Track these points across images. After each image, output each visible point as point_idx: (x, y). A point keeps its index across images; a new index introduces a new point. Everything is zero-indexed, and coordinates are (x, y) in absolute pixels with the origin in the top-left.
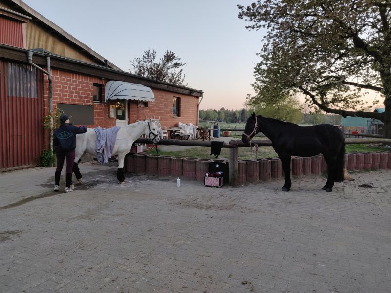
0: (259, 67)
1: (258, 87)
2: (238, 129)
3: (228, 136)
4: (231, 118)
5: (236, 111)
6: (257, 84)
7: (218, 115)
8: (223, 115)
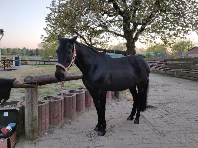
0: (49, 16)
1: (49, 31)
2: (34, 60)
3: (27, 65)
4: (30, 53)
5: (33, 50)
6: (48, 29)
7: (21, 51)
8: (25, 52)
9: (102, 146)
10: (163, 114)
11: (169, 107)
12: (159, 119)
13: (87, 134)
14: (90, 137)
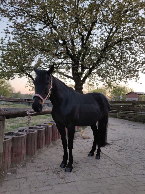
9: (73, 182)
10: (118, 150)
11: (122, 143)
12: (117, 154)
13: (54, 171)
14: (58, 174)
